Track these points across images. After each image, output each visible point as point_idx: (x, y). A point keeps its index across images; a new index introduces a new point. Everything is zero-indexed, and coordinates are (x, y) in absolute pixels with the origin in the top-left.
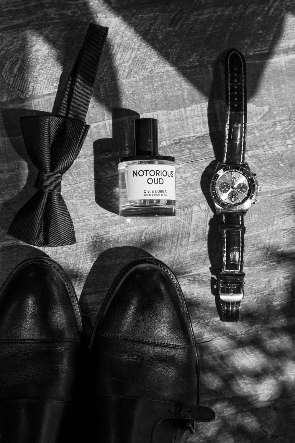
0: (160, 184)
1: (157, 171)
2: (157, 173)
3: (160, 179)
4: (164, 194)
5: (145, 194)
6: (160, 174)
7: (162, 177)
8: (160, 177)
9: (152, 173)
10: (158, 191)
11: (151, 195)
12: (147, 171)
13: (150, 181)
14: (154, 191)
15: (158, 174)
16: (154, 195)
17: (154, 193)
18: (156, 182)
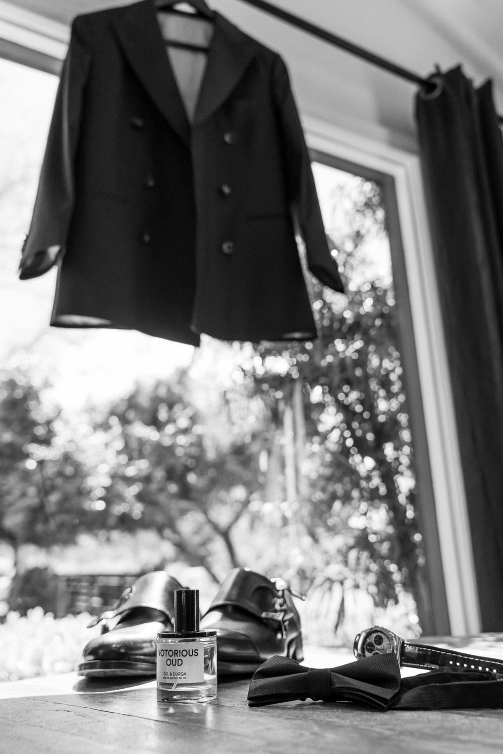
0: (178, 665)
1: (175, 651)
2: (175, 653)
3: (178, 660)
4: (183, 677)
5: (165, 676)
6: (178, 654)
7: (182, 657)
8: (179, 658)
9: (171, 653)
10: (176, 674)
11: (169, 678)
12: (166, 650)
13: (169, 662)
14: (172, 673)
15: (177, 654)
16: (172, 678)
17: (172, 676)
18: (174, 664)
